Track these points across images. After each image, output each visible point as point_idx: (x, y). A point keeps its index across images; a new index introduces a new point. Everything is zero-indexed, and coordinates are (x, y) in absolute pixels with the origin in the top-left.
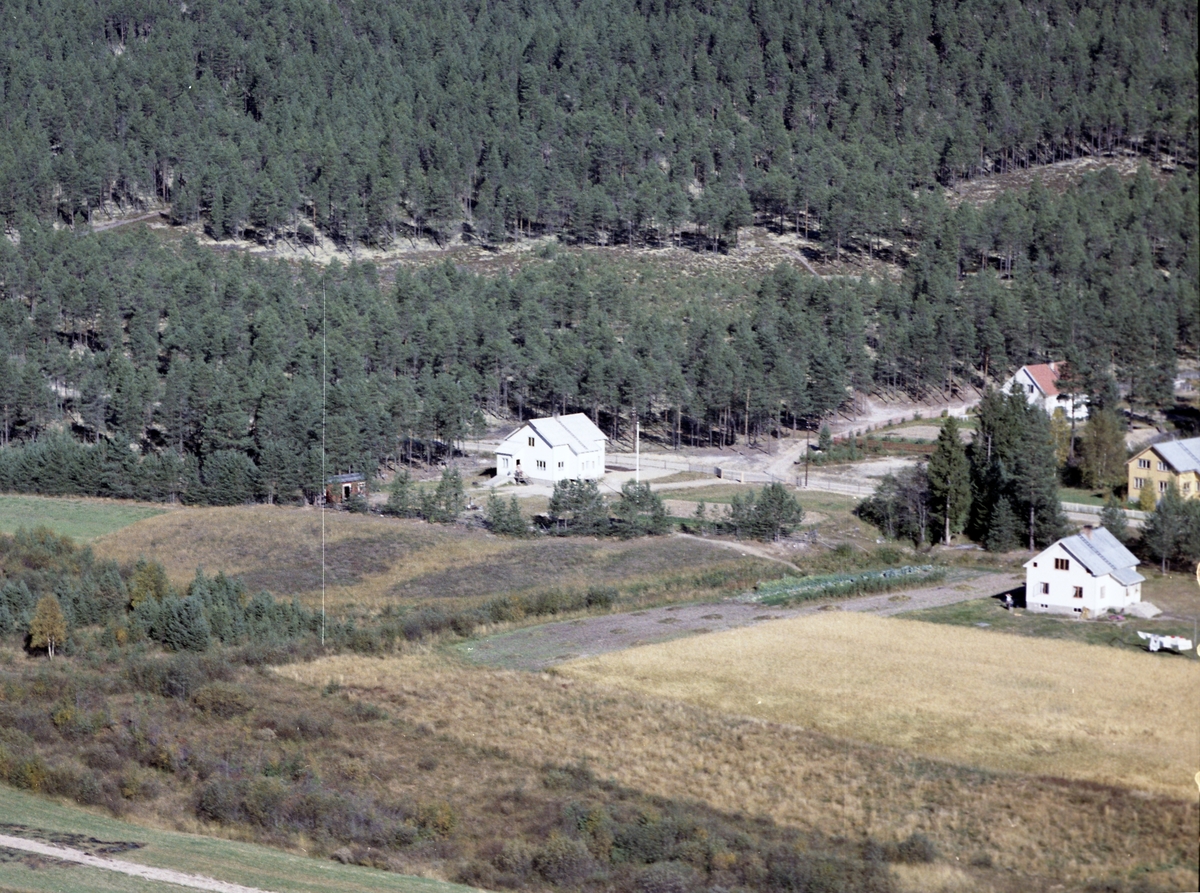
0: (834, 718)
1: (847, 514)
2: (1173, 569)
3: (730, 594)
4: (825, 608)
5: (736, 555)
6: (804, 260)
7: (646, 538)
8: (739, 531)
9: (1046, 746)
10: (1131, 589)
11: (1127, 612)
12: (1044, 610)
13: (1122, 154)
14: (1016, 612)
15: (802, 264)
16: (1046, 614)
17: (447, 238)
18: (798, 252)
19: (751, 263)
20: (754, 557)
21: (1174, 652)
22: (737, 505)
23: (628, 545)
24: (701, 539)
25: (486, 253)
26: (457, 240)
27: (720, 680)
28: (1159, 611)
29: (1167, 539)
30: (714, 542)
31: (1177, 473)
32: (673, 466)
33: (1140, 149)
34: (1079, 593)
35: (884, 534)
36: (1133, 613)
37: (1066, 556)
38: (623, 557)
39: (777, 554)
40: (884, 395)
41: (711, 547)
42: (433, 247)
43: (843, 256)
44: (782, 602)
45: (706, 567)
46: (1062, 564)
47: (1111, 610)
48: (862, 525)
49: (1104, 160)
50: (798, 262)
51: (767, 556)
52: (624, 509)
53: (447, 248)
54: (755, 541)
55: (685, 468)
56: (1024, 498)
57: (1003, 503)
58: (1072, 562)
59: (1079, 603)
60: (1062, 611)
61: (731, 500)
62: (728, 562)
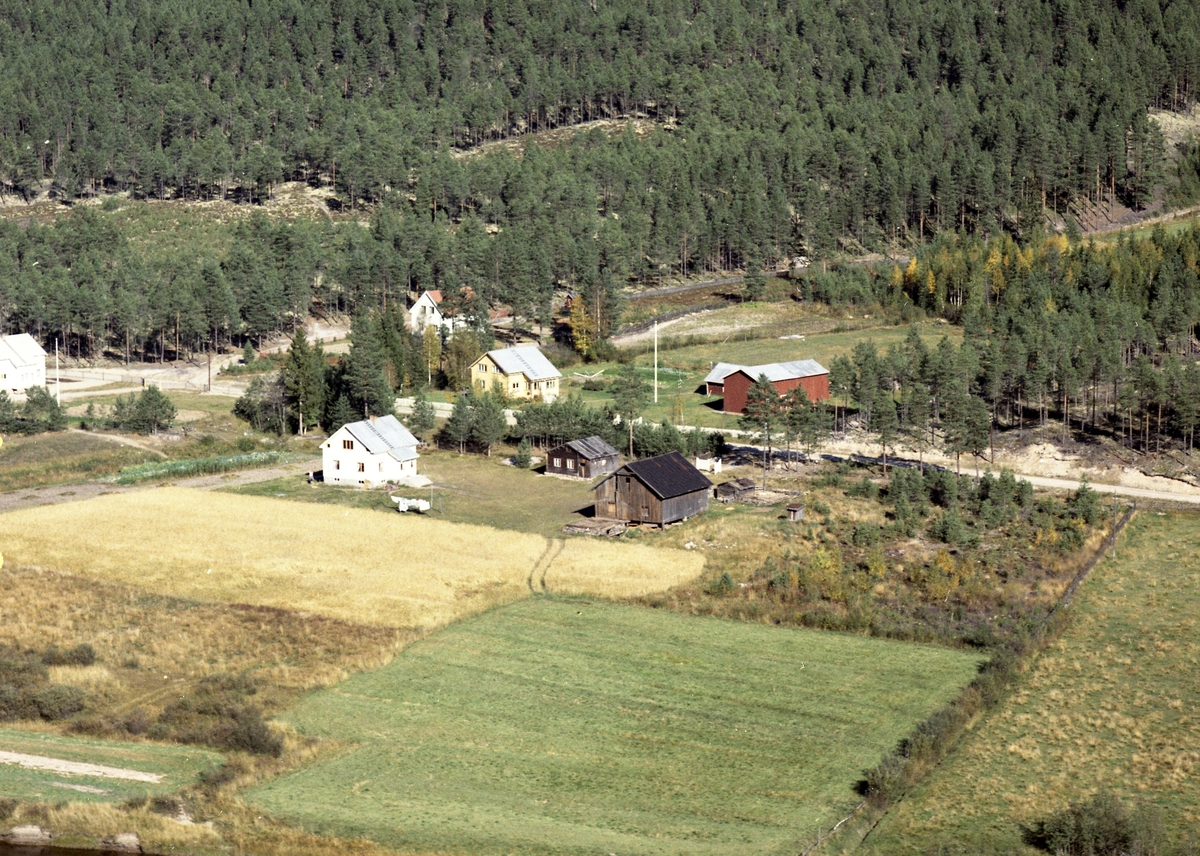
0: (101, 567)
1: (228, 413)
2: (470, 450)
3: (95, 476)
4: (162, 485)
5: (115, 446)
6: (326, 209)
7: (46, 434)
8: (121, 427)
9: (258, 582)
10: (407, 465)
11: (401, 483)
12: (336, 483)
13: (633, 116)
14: (315, 485)
15: (323, 213)
16: (337, 486)
17: (34, 194)
18: (323, 203)
19: (280, 212)
20: (130, 447)
21: (417, 511)
22: (120, 405)
23: (30, 439)
24: (90, 433)
25: (63, 207)
26: (43, 197)
27: (29, 540)
28: (430, 482)
29: (463, 428)
30: (100, 436)
31: (506, 375)
32: (110, 377)
33: (649, 112)
34: (362, 468)
35: (254, 428)
36: (407, 484)
37: (351, 438)
38: (18, 449)
39: (151, 445)
40: (330, 319)
41: (96, 439)
42: (22, 203)
43: (361, 205)
44: (132, 482)
45: (87, 455)
46: (348, 445)
47: (390, 482)
48: (235, 421)
49: (616, 122)
50: (320, 211)
51: (142, 447)
52: (28, 410)
53: (32, 203)
54: (136, 435)
55: (119, 379)
56: (357, 395)
57: (343, 399)
58: (356, 443)
59: (362, 476)
60: (350, 484)
61: (114, 400)
62: (105, 451)
